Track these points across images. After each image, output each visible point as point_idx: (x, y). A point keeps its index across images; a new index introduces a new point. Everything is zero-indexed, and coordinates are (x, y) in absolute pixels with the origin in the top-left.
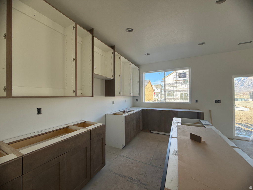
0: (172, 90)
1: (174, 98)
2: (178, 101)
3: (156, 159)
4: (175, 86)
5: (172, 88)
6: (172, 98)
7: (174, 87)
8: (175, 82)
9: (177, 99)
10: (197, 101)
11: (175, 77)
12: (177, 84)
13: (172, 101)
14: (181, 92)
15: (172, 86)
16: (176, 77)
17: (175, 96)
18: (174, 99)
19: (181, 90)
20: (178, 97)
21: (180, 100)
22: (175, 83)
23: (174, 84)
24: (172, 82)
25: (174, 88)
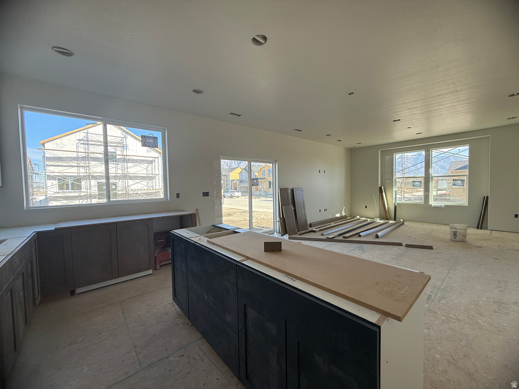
0: (76, 174)
1: (83, 194)
2: (94, 201)
3: (146, 347)
4: (83, 166)
5: (75, 170)
6: (77, 194)
7: (79, 167)
8: (84, 155)
9: (91, 196)
10: (178, 195)
11: (82, 142)
12: (91, 162)
13: (77, 202)
14: (100, 181)
15: (76, 165)
16: (85, 144)
17: (83, 190)
18: (83, 196)
19: (99, 176)
20: (92, 191)
21: (99, 198)
22: (84, 159)
23: (80, 159)
24: (74, 155)
25: (82, 170)
